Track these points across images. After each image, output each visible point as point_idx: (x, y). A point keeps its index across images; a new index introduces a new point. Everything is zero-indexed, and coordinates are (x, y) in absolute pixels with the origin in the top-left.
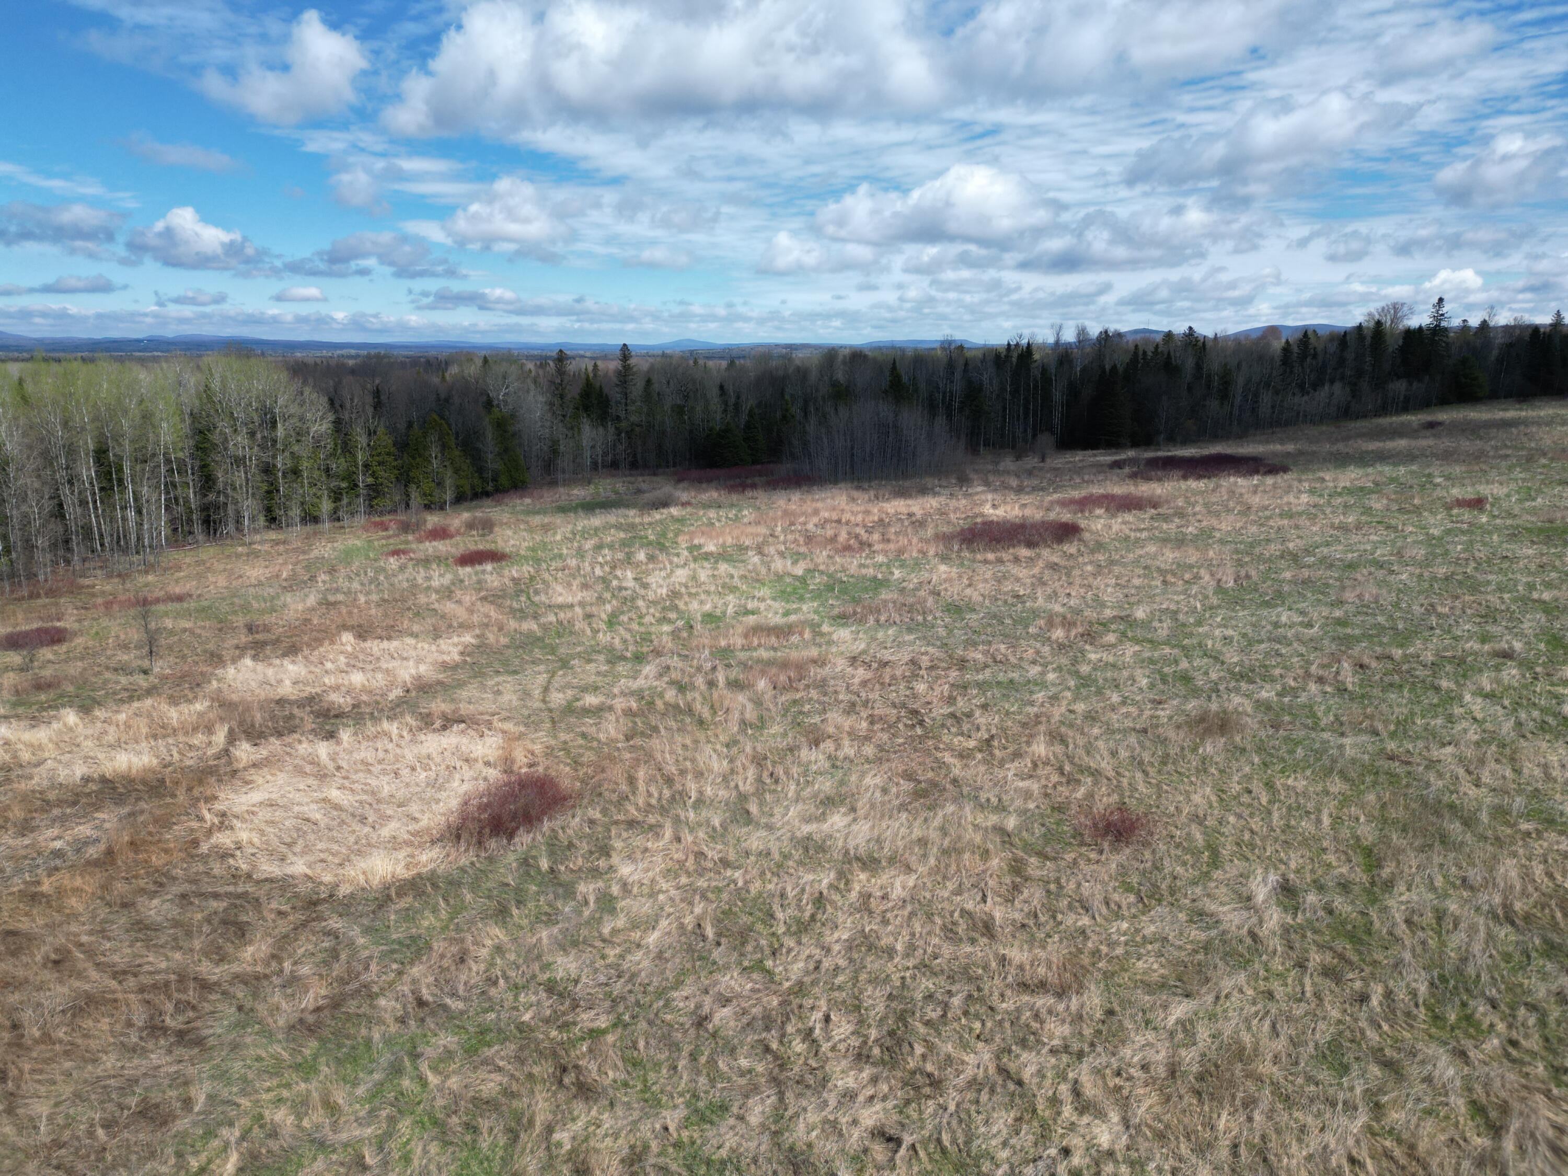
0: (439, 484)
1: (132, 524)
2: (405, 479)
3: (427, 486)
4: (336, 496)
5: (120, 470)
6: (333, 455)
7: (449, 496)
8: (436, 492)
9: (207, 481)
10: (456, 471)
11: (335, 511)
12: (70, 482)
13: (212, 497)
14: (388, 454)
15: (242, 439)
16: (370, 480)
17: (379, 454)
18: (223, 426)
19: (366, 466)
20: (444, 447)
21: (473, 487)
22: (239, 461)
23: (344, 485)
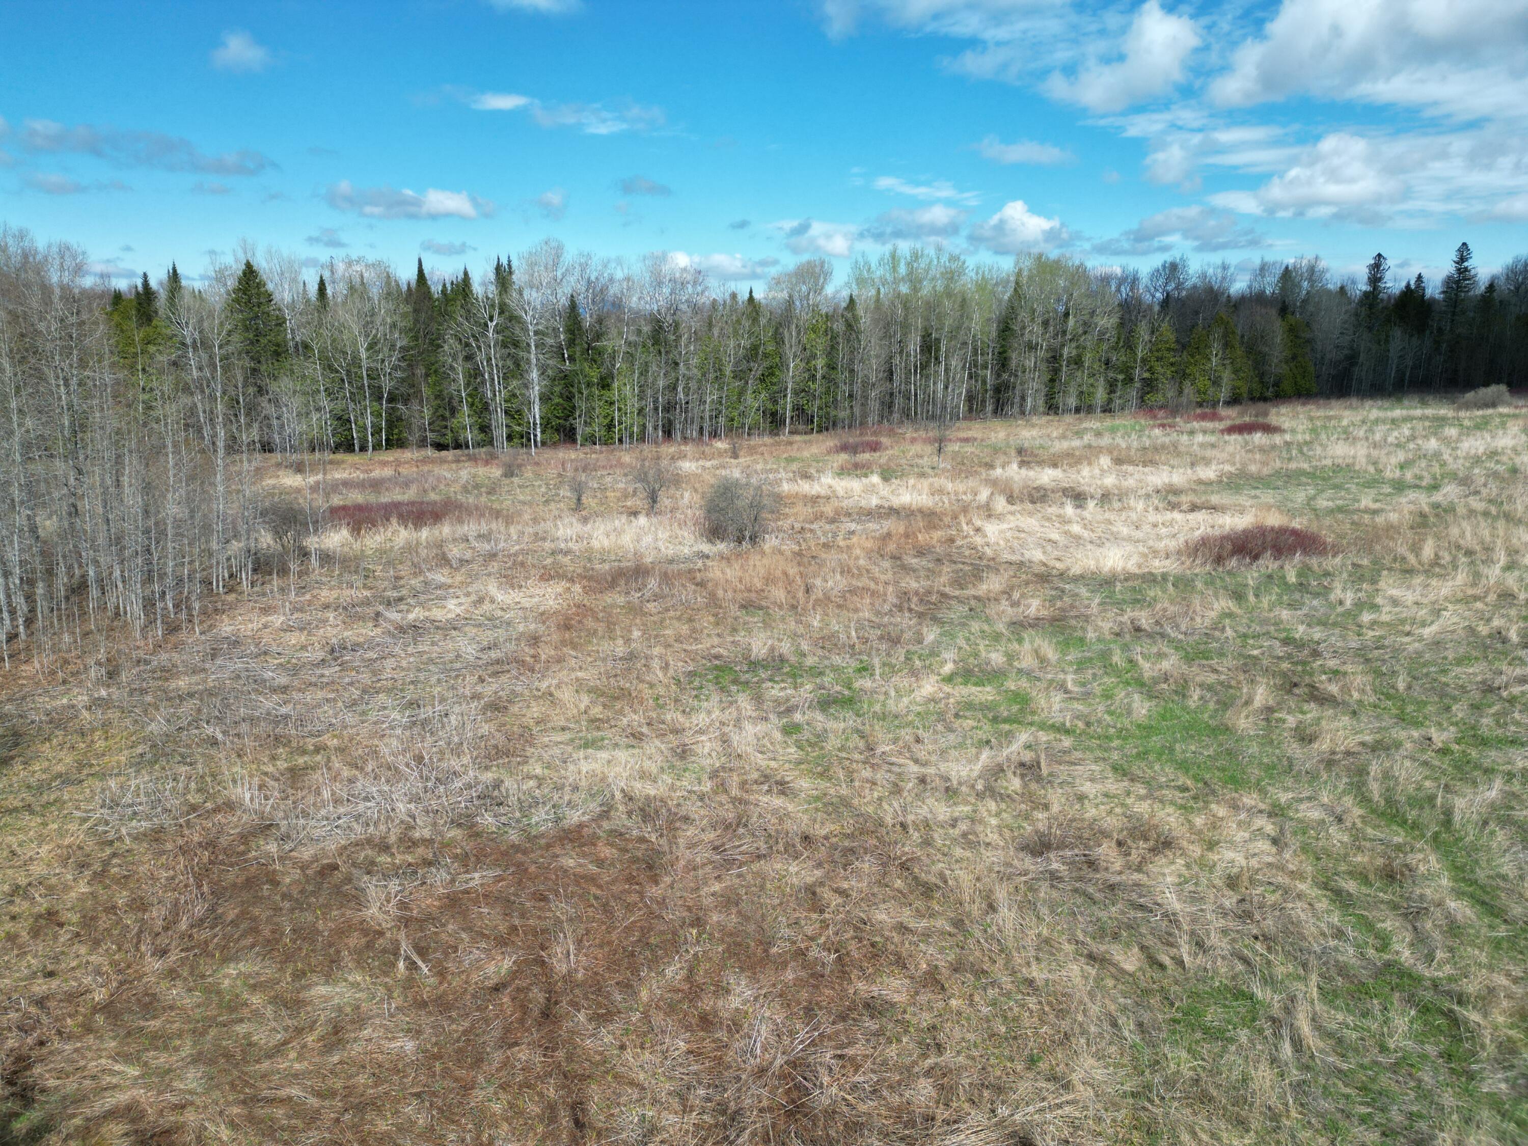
0: (1214, 383)
1: (940, 395)
2: (1181, 375)
3: (1202, 382)
4: (1112, 387)
5: (938, 350)
6: (1115, 348)
7: (1224, 394)
8: (1211, 391)
9: (1003, 362)
10: (1236, 372)
11: (1110, 401)
12: (901, 352)
13: (1005, 376)
14: (1169, 350)
15: (1037, 329)
16: (1146, 375)
17: (1158, 350)
18: (1023, 315)
19: (1144, 360)
20: (1227, 345)
21: (1250, 392)
22: (1032, 347)
23: (1121, 377)
